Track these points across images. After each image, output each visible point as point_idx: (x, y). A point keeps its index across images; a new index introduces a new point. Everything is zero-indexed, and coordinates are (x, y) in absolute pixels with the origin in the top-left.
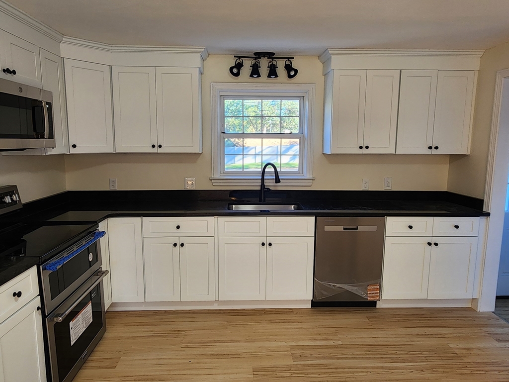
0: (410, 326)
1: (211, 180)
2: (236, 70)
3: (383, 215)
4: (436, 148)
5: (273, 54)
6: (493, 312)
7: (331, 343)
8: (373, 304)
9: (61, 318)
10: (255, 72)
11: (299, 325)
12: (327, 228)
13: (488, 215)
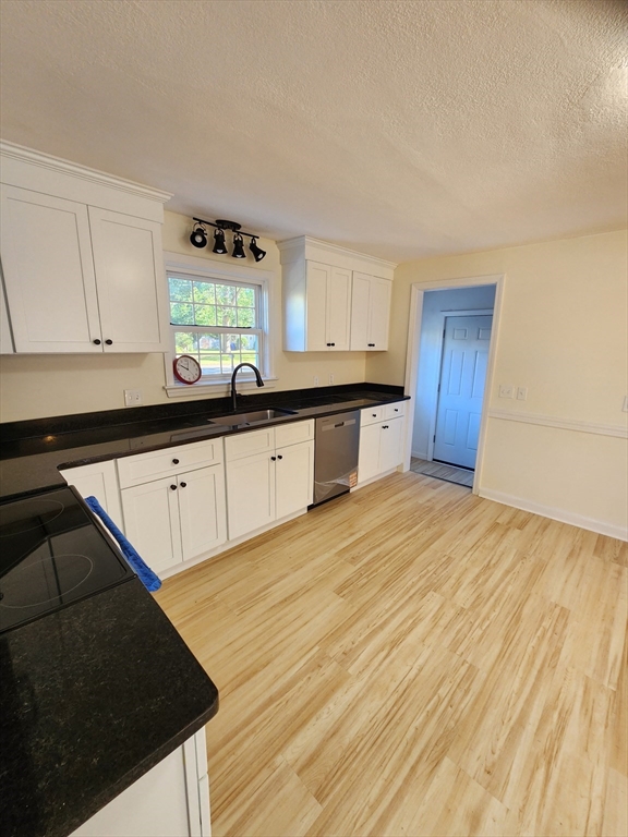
1: (166, 390)
2: (198, 239)
5: (239, 226)
6: (409, 470)
7: (358, 536)
10: (219, 245)
13: (409, 398)
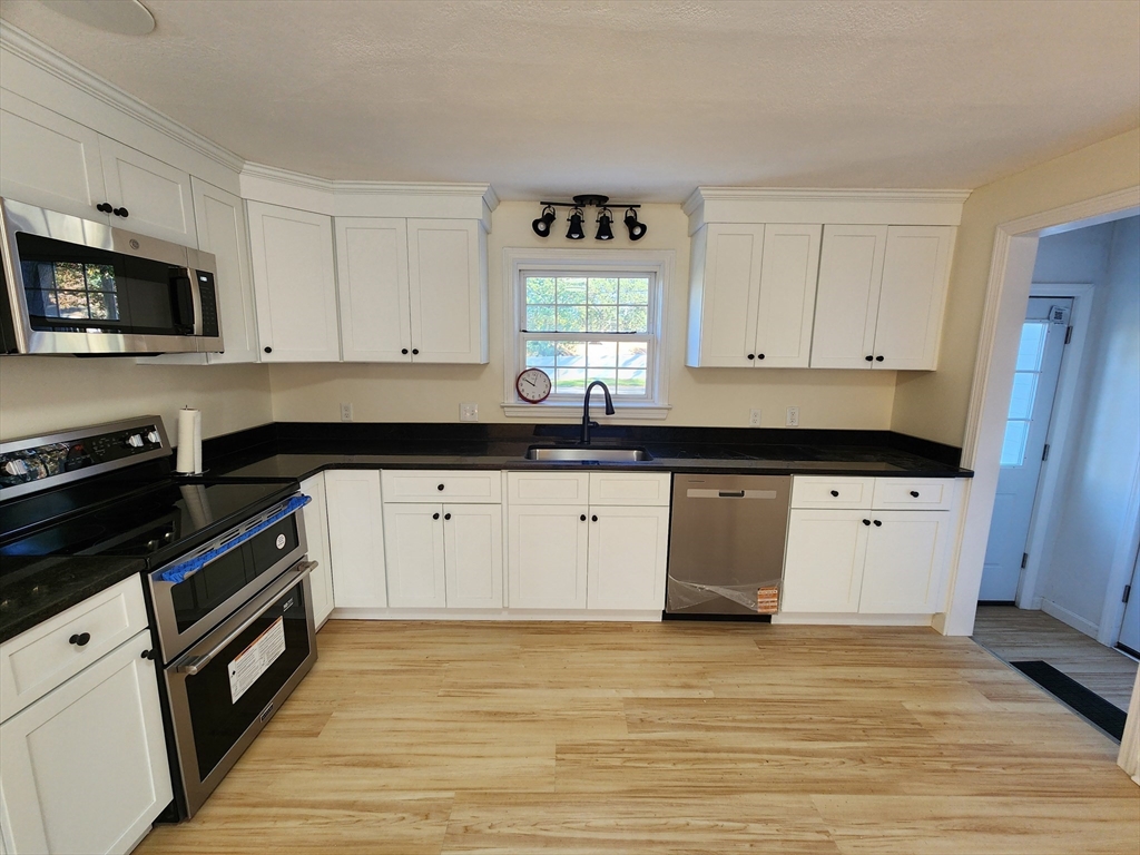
0: (830, 662)
1: (503, 407)
2: (543, 227)
3: (787, 472)
4: (880, 359)
5: (606, 199)
6: (970, 637)
7: (694, 694)
8: (766, 618)
9: (195, 668)
10: (576, 229)
11: (641, 656)
12: (692, 493)
13: (970, 474)
